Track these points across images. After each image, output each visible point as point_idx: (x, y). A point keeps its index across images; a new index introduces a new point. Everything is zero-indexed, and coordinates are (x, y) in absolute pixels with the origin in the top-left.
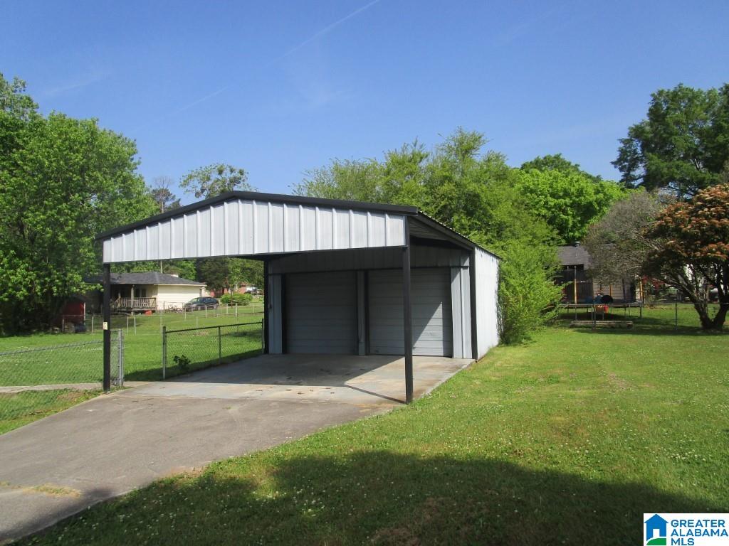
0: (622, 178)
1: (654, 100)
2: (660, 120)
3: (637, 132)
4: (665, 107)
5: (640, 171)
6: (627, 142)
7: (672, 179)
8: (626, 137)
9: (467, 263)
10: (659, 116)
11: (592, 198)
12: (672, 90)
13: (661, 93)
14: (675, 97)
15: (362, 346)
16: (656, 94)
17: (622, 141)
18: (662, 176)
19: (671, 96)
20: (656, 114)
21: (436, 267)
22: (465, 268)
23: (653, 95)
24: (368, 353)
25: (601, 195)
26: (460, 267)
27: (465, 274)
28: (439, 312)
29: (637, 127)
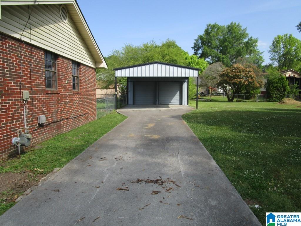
0: (194, 53)
1: (207, 27)
2: (208, 34)
3: (201, 38)
4: (210, 30)
5: (200, 52)
6: (197, 41)
7: (210, 55)
8: (197, 39)
9: (187, 81)
10: (208, 33)
11: (190, 61)
12: (213, 24)
13: (210, 25)
14: (214, 27)
15: (157, 102)
16: (208, 25)
17: (195, 40)
18: (208, 54)
19: (213, 26)
20: (207, 32)
21: (179, 82)
22: (186, 82)
23: (207, 25)
24: (159, 104)
25: (193, 60)
26: (185, 82)
27: (186, 84)
28: (178, 93)
29: (201, 36)
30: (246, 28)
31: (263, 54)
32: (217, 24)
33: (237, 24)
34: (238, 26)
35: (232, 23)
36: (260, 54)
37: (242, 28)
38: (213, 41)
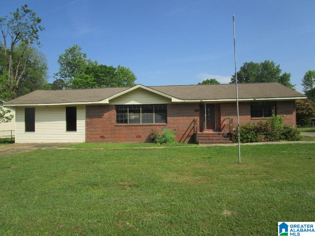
4: (247, 68)
10: (245, 70)
14: (250, 65)
17: (233, 76)
30: (279, 65)
31: (295, 87)
32: (253, 62)
33: (270, 62)
34: (272, 63)
35: (266, 61)
36: (293, 87)
37: (276, 65)
38: (250, 77)
